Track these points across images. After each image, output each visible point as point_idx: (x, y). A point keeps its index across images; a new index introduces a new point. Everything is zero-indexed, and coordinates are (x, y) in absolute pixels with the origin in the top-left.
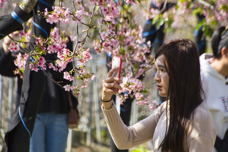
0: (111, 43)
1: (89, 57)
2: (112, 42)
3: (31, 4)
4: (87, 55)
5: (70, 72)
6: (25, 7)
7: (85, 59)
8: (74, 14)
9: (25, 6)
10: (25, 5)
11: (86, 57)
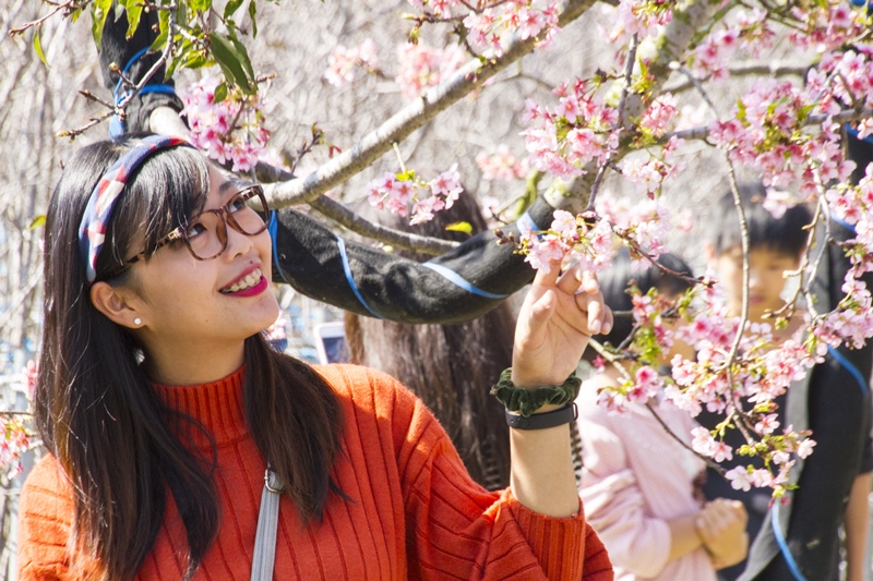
0: (844, 325)
1: (791, 370)
2: (848, 323)
3: (583, 186)
4: (782, 365)
5: (718, 427)
6: (562, 198)
7: (774, 378)
8: (630, 235)
9: (564, 195)
10: (563, 192)
11: (780, 370)
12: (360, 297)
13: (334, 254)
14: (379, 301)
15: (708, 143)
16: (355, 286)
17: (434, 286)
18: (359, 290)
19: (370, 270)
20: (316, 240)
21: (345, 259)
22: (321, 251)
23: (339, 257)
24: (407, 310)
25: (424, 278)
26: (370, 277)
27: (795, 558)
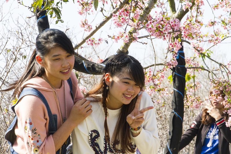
12: (87, 70)
13: (82, 63)
14: (90, 70)
15: (148, 38)
16: (86, 68)
17: (100, 67)
18: (87, 69)
19: (89, 65)
20: (79, 60)
21: (84, 64)
22: (80, 62)
23: (83, 63)
24: (95, 72)
25: (98, 66)
26: (89, 66)
27: (171, 152)
